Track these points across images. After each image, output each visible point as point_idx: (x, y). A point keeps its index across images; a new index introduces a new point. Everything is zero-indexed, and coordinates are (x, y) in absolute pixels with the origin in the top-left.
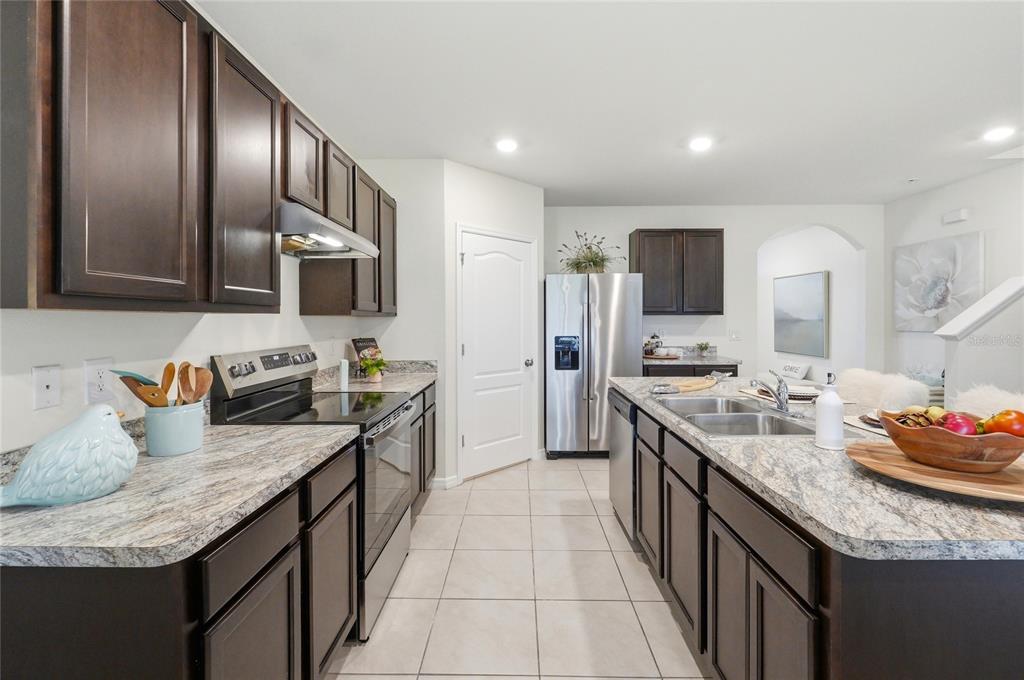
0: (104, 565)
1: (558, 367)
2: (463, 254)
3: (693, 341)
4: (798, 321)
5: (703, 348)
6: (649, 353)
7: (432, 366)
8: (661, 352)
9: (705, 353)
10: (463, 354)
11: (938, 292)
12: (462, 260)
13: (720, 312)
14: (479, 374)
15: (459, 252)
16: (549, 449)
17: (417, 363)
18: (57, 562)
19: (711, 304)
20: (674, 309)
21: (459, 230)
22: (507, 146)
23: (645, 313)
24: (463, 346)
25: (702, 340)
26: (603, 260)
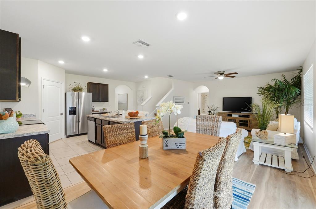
0: (38, 134)
1: (70, 114)
2: (44, 86)
3: (102, 108)
4: (122, 103)
5: (104, 109)
6: (93, 110)
7: (34, 115)
8: (95, 110)
9: (105, 110)
10: (44, 112)
11: (142, 99)
12: (43, 87)
13: (108, 102)
14: (48, 117)
15: (42, 85)
16: (67, 135)
17: (28, 115)
18: (29, 135)
19: (106, 100)
20: (98, 101)
21: (43, 79)
22: (61, 62)
23: (92, 101)
24: (44, 110)
25: (104, 108)
26: (81, 89)
